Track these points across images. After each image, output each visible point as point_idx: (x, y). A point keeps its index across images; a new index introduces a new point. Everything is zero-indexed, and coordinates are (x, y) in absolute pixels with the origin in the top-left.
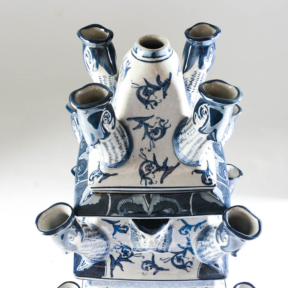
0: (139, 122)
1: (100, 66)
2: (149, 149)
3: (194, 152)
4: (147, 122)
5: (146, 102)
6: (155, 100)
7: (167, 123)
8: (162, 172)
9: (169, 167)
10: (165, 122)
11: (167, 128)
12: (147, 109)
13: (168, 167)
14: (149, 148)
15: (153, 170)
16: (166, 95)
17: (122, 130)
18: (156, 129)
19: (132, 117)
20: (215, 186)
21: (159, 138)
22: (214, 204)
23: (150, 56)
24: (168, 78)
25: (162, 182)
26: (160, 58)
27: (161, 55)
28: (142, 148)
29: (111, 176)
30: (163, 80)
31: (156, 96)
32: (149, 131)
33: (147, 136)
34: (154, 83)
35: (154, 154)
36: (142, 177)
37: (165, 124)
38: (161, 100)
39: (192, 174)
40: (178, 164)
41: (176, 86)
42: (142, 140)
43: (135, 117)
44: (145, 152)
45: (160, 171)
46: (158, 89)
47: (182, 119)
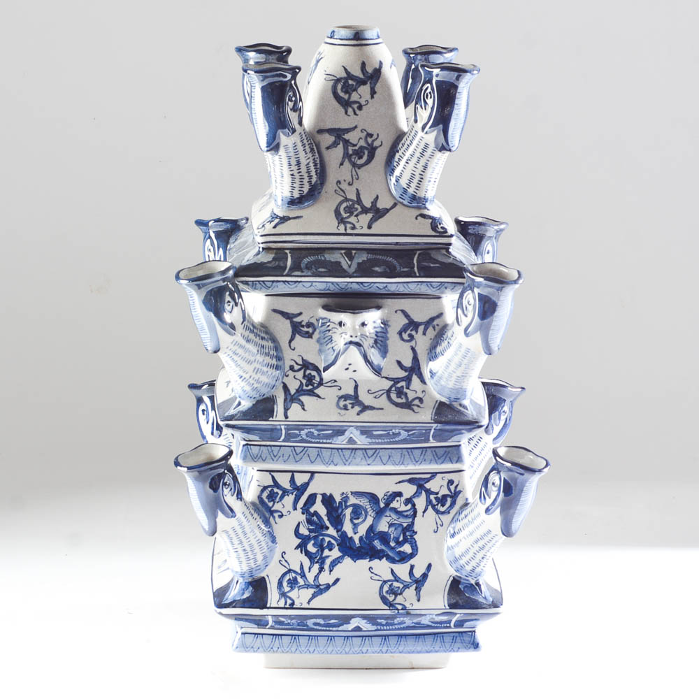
0: (336, 137)
2: (350, 182)
3: (418, 177)
4: (346, 137)
5: (346, 104)
6: (358, 100)
7: (377, 139)
8: (370, 216)
9: (380, 209)
10: (373, 138)
11: (376, 148)
12: (347, 115)
13: (378, 209)
14: (349, 179)
15: (355, 213)
16: (375, 93)
18: (360, 150)
19: (325, 128)
20: (451, 236)
21: (365, 164)
22: (451, 264)
23: (352, 37)
24: (378, 67)
25: (369, 227)
26: (365, 41)
27: (367, 37)
28: (340, 179)
29: (292, 220)
30: (370, 70)
31: (361, 94)
32: (351, 152)
33: (347, 160)
34: (358, 73)
35: (357, 189)
36: (340, 221)
37: (373, 141)
38: (367, 101)
39: (416, 218)
40: (395, 205)
41: (388, 80)
42: (339, 167)
43: (329, 127)
44: (344, 186)
45: (366, 214)
46: (363, 83)
47: (399, 133)
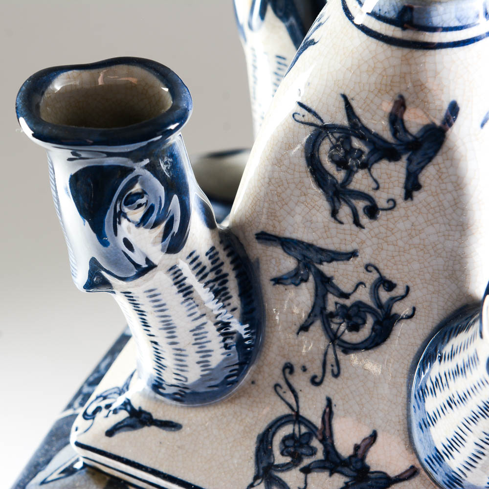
0: (299, 261)
1: (270, 12)
2: (315, 377)
4: (327, 269)
5: (336, 193)
6: (371, 193)
7: (403, 298)
8: (338, 481)
9: (371, 470)
10: (394, 293)
11: (398, 319)
12: (336, 219)
13: (366, 468)
14: (315, 369)
15: (306, 462)
16: (418, 187)
17: (217, 268)
18: (355, 309)
19: (277, 234)
21: (364, 346)
23: (392, 15)
26: (427, 33)
28: (294, 361)
29: (154, 429)
30: (414, 121)
31: (380, 181)
33: (318, 323)
34: (379, 125)
35: (329, 402)
36: (261, 471)
37: (393, 300)
38: (394, 201)
41: (462, 164)
42: (298, 333)
44: (300, 381)
45: (331, 475)
46: (389, 153)
47: (464, 301)
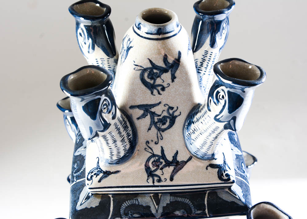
0: (144, 110)
2: (156, 142)
3: (209, 144)
4: (153, 110)
5: (151, 87)
6: (162, 84)
7: (176, 110)
8: (172, 168)
9: (179, 162)
10: (174, 110)
11: (176, 117)
12: (153, 95)
13: (178, 162)
14: (155, 140)
15: (161, 166)
16: (175, 78)
17: (124, 120)
18: (163, 118)
19: (136, 105)
20: (233, 182)
21: (168, 128)
22: (233, 203)
24: (177, 58)
25: (172, 179)
26: (167, 34)
28: (148, 140)
29: (112, 175)
30: (171, 60)
31: (163, 80)
32: (156, 120)
33: (153, 126)
34: (161, 64)
35: (162, 147)
36: (149, 174)
37: (174, 112)
38: (169, 84)
39: (207, 169)
40: (190, 159)
41: (186, 67)
42: (148, 131)
43: (139, 104)
44: (152, 145)
45: (169, 167)
46: (165, 71)
47: (194, 105)
